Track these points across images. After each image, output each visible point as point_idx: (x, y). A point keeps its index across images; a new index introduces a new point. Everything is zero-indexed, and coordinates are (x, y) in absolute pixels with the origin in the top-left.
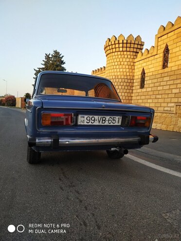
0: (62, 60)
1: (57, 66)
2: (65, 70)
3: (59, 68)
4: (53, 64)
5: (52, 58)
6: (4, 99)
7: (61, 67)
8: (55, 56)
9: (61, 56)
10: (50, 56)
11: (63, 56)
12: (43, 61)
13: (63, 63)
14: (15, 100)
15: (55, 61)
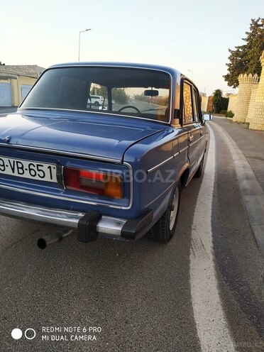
4: (261, 37)
10: (260, 23)
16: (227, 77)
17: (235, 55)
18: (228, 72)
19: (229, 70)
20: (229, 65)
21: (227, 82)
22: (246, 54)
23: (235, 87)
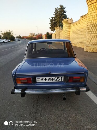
0: (65, 10)
1: (62, 15)
2: (67, 16)
3: (63, 16)
4: (59, 14)
5: (59, 10)
6: (37, 36)
7: (64, 14)
8: (60, 9)
9: (64, 8)
10: (58, 9)
11: (65, 8)
12: (54, 13)
13: (65, 12)
14: (42, 37)
15: (61, 12)
16: (50, 28)
17: (52, 20)
18: (51, 26)
19: (51, 25)
20: (51, 24)
21: (51, 30)
22: (55, 20)
23: (53, 31)
